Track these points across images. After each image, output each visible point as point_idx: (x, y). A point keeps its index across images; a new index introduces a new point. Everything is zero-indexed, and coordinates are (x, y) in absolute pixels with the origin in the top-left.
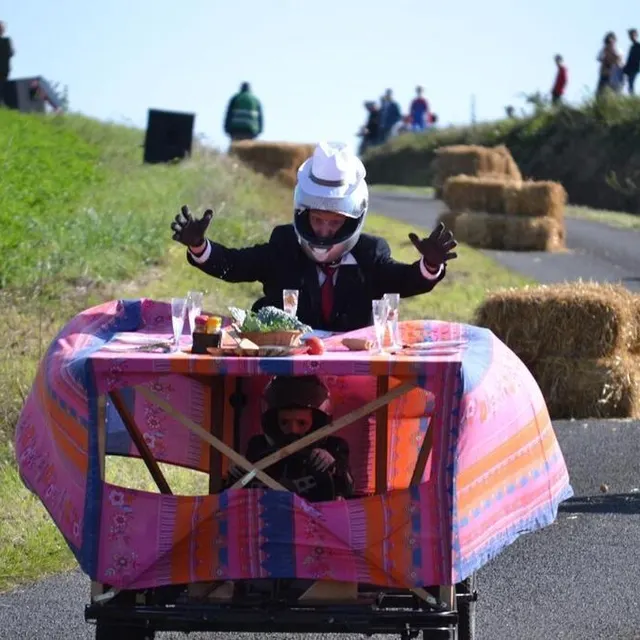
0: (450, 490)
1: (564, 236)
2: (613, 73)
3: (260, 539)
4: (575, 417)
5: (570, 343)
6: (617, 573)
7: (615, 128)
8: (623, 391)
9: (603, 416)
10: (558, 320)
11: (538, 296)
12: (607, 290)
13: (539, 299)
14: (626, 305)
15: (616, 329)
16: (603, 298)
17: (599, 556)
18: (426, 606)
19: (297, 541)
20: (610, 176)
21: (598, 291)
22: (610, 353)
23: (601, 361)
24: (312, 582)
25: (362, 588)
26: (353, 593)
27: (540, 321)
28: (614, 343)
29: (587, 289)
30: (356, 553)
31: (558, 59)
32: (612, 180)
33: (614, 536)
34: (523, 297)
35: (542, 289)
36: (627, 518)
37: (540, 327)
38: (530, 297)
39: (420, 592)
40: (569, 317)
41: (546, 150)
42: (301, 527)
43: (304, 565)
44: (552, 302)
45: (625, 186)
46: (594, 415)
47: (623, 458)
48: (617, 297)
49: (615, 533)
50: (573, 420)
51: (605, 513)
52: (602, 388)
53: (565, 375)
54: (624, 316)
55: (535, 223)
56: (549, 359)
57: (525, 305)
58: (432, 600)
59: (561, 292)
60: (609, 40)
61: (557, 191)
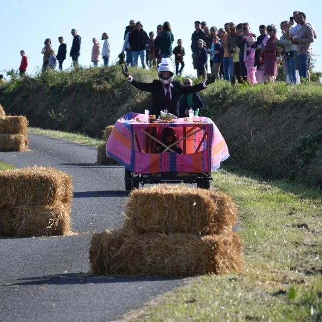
0: (211, 152)
1: (28, 143)
2: (50, 59)
3: (169, 163)
4: (34, 236)
5: (31, 198)
6: (57, 315)
7: (53, 87)
8: (59, 221)
9: (49, 235)
10: (25, 187)
11: (14, 174)
12: (49, 170)
13: (15, 176)
14: (59, 177)
15: (54, 190)
16: (47, 174)
17: (47, 307)
18: (206, 176)
19: (177, 163)
20: (51, 112)
21: (45, 171)
22: (51, 202)
23: (47, 207)
24: (179, 172)
25: (191, 173)
26: (188, 174)
27: (15, 187)
28: (54, 197)
29: (39, 170)
30: (191, 166)
31: (22, 52)
32: (52, 114)
33: (55, 296)
34: (6, 175)
35: (16, 170)
36: (61, 286)
37: (15, 190)
38: (9, 175)
39: (205, 174)
40: (30, 185)
41: (18, 99)
42: (178, 160)
43: (178, 169)
44: (22, 177)
45: (59, 117)
46: (45, 235)
47: (59, 256)
48: (54, 174)
49: (55, 295)
50: (33, 237)
51: (50, 284)
52: (48, 220)
53: (29, 214)
54: (58, 183)
55: (13, 137)
56: (20, 207)
57: (8, 179)
58: (207, 175)
59: (26, 172)
60: (47, 42)
61: (24, 120)
